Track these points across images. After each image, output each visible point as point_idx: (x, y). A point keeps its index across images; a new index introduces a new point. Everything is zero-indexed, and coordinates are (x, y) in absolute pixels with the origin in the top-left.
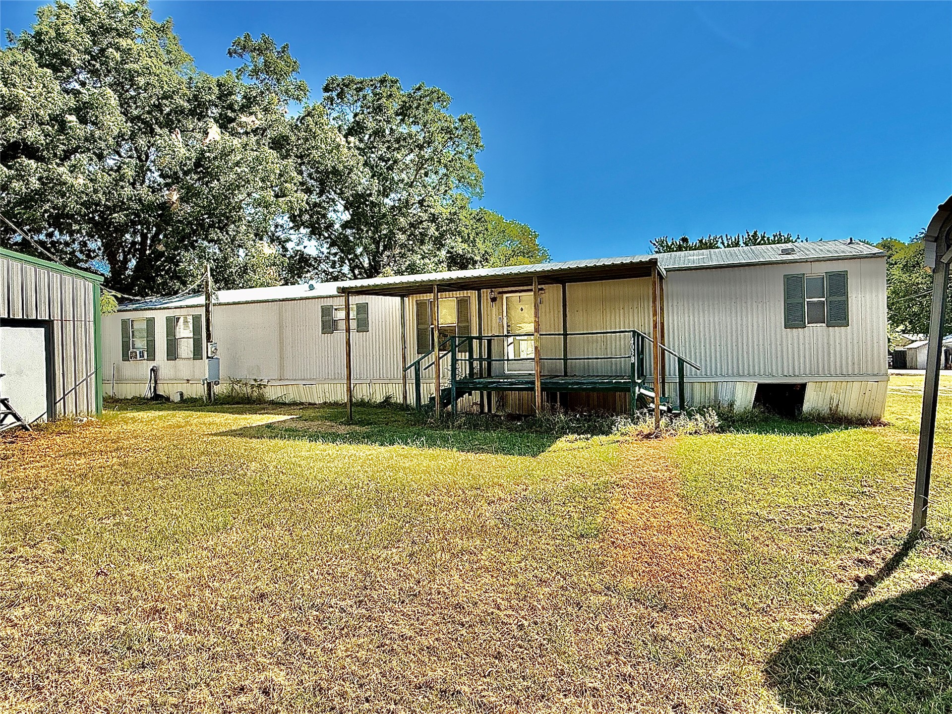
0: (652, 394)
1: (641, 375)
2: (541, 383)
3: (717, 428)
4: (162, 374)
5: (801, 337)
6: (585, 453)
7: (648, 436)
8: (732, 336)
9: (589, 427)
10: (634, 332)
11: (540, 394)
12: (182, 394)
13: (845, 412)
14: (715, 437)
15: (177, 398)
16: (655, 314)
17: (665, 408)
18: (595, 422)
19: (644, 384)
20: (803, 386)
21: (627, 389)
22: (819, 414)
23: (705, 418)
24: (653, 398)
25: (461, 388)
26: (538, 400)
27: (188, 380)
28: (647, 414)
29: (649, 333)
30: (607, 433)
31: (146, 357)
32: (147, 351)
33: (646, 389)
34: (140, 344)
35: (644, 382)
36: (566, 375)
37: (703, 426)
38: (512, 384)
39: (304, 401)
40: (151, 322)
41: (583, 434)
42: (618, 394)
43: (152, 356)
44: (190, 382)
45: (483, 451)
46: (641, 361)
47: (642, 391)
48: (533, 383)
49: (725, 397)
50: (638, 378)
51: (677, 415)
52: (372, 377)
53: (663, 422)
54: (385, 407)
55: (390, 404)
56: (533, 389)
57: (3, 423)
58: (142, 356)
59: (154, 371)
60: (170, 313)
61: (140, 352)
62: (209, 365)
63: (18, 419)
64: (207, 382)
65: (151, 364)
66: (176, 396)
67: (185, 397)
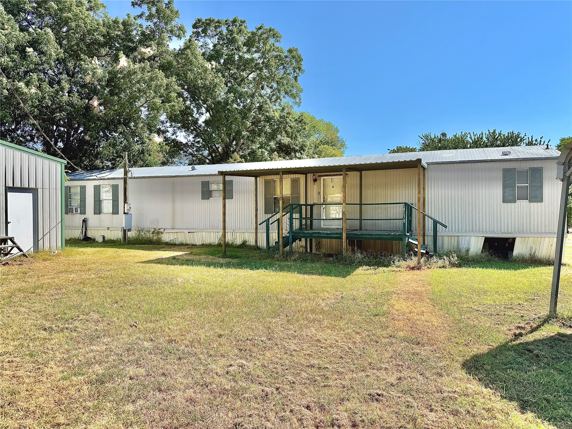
0: (416, 243)
1: (410, 230)
2: (346, 234)
3: (457, 264)
4: (90, 223)
5: (513, 208)
6: (375, 277)
7: (413, 269)
8: (469, 207)
9: (376, 262)
10: (406, 204)
11: (345, 241)
12: (104, 237)
13: (539, 257)
14: (455, 270)
15: (100, 240)
16: (419, 193)
17: (424, 252)
18: (380, 259)
19: (411, 236)
20: (514, 239)
21: (400, 238)
22: (523, 258)
23: (449, 258)
24: (417, 245)
25: (295, 236)
26: (344, 244)
27: (108, 228)
28: (413, 255)
29: (415, 204)
30: (387, 266)
31: (79, 212)
32: (80, 208)
33: (412, 239)
34: (76, 202)
35: (411, 235)
36: (361, 229)
37: (448, 263)
38: (327, 234)
39: (188, 242)
40: (83, 188)
41: (372, 266)
42: (394, 242)
43: (83, 212)
44: (110, 229)
45: (313, 274)
46: (410, 222)
47: (410, 240)
48: (341, 234)
49: (463, 246)
50: (408, 233)
51: (431, 256)
52: (234, 228)
53: (422, 260)
54: (243, 247)
55: (246, 246)
56: (341, 238)
57: (11, 253)
58: (76, 211)
59: (84, 221)
60: (97, 183)
61: (75, 209)
62: (125, 218)
63: (20, 250)
64: (124, 229)
65: (83, 217)
66: (100, 238)
67: (106, 239)
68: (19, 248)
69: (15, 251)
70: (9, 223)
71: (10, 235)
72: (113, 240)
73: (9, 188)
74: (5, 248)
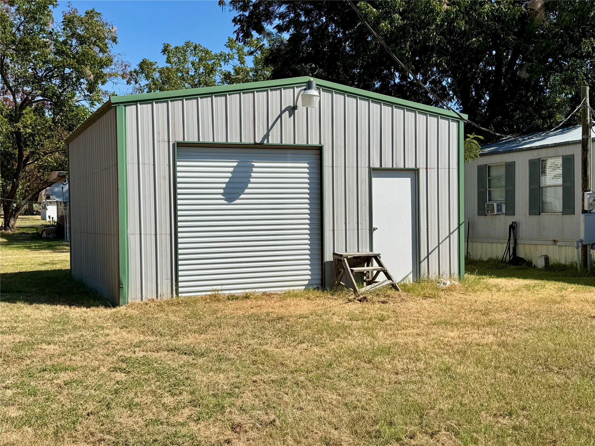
4: (522, 231)
12: (547, 259)
15: (541, 263)
27: (555, 241)
31: (504, 211)
32: (506, 202)
40: (510, 167)
43: (511, 210)
44: (558, 243)
57: (376, 280)
58: (500, 209)
59: (513, 227)
60: (534, 155)
61: (498, 205)
62: (586, 221)
63: (389, 277)
64: (582, 245)
65: (510, 220)
66: (540, 260)
67: (551, 263)
68: (386, 274)
69: (381, 277)
70: (374, 230)
71: (375, 252)
72: (565, 266)
73: (375, 169)
74: (368, 272)
